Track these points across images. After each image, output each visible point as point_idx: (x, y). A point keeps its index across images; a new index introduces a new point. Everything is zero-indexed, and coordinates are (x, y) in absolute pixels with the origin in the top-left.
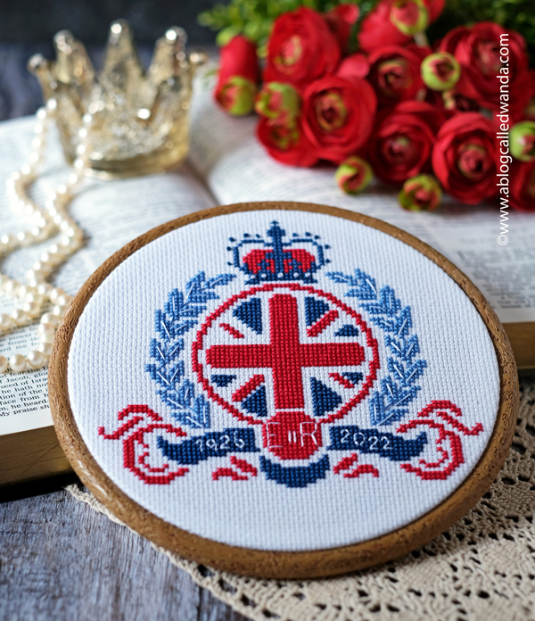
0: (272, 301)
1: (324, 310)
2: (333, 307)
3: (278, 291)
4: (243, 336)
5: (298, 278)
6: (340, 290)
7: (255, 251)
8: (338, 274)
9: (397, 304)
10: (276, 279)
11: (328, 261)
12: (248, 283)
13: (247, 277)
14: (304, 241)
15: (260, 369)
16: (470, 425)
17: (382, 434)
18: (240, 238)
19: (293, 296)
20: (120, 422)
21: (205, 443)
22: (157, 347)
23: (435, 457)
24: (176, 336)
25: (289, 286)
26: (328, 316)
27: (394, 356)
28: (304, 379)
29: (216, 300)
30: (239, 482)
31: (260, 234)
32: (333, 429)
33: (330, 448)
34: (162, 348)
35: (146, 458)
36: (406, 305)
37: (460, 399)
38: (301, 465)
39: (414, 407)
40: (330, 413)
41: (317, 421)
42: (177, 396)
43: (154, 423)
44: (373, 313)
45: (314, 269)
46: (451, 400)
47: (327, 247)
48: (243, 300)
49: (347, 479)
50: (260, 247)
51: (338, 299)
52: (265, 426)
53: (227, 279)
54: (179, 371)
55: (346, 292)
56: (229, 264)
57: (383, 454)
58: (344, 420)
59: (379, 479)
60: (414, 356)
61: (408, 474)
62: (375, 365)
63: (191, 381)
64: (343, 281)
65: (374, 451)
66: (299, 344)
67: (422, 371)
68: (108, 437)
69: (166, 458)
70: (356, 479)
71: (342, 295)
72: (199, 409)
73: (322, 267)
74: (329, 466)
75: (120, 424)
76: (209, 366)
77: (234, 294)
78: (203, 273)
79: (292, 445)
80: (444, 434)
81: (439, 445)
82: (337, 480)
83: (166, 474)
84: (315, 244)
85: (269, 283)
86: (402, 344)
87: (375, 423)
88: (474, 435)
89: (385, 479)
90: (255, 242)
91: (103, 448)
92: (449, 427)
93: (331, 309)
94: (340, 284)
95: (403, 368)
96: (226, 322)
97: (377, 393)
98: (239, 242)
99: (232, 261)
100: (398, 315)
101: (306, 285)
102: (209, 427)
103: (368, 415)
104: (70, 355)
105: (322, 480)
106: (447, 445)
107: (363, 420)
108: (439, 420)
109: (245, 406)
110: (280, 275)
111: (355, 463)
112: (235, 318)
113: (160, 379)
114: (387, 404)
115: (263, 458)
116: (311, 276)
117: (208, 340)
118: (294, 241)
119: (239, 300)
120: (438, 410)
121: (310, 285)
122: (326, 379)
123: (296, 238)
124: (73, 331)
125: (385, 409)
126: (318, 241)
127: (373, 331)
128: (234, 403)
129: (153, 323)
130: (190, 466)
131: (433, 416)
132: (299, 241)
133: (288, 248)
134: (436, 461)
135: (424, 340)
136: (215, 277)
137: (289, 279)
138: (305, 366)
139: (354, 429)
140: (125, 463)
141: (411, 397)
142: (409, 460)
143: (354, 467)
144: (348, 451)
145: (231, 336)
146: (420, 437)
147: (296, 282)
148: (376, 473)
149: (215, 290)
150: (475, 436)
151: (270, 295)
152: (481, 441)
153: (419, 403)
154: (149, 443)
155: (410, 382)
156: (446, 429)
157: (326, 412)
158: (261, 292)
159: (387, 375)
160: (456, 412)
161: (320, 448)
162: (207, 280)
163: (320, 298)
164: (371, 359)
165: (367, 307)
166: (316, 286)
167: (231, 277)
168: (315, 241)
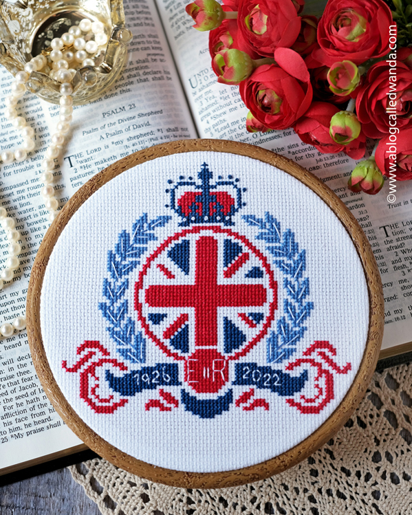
0: (198, 243)
1: (238, 253)
2: (245, 249)
3: (204, 233)
4: (174, 277)
5: (220, 221)
6: (251, 232)
7: (188, 193)
8: (251, 216)
9: (295, 247)
10: (203, 222)
11: (244, 204)
12: (181, 225)
13: (180, 220)
14: (226, 183)
15: (186, 308)
16: (341, 364)
17: (274, 371)
18: (176, 180)
19: (215, 238)
20: (78, 356)
21: (141, 377)
22: (108, 287)
23: (312, 394)
24: (123, 276)
25: (212, 228)
26: (241, 257)
27: (289, 297)
28: (218, 319)
29: (155, 242)
30: (165, 412)
31: (193, 176)
32: (237, 365)
33: (234, 383)
34: (112, 287)
35: (97, 389)
36: (302, 248)
37: (337, 340)
38: (211, 398)
39: (301, 347)
40: (237, 351)
41: (226, 358)
42: (122, 333)
43: (104, 357)
44: (276, 256)
45: (233, 211)
46: (330, 340)
47: (245, 190)
48: (176, 242)
49: (245, 411)
50: (192, 189)
52: (187, 362)
53: (164, 220)
54: (124, 310)
55: (257, 235)
56: (167, 206)
57: (274, 389)
58: (247, 357)
59: (269, 412)
60: (305, 298)
61: (291, 408)
62: (274, 306)
63: (132, 319)
64: (255, 224)
65: (267, 387)
66: (217, 285)
67: (309, 313)
68: (69, 370)
69: (111, 390)
70: (252, 411)
71: (253, 238)
72: (138, 345)
73: (239, 209)
74: (232, 400)
75: (78, 358)
76: (147, 305)
77: (169, 236)
78: (146, 215)
79: (206, 380)
80: (321, 372)
81: (316, 382)
82: (237, 412)
83: (111, 404)
84: (236, 186)
85: (197, 225)
86: (296, 287)
87: (270, 361)
88: (343, 373)
89: (273, 412)
90: (188, 184)
91: (65, 380)
92: (325, 366)
93: (243, 251)
94: (253, 227)
95: (295, 309)
96: (162, 263)
97: (273, 332)
98: (175, 184)
99: (169, 204)
100: (296, 258)
101: (225, 228)
102: (144, 362)
103: (265, 354)
104: (42, 291)
105: (226, 412)
106: (322, 382)
107: (261, 358)
108: (319, 359)
109: (172, 343)
110: (206, 218)
111: (252, 397)
112: (169, 258)
113: (109, 317)
114: (280, 344)
115: (183, 391)
116: (230, 219)
117: (147, 280)
118: (219, 184)
119: (173, 241)
120: (319, 350)
121: (229, 227)
122: (236, 318)
123: (221, 180)
124: (45, 268)
125: (278, 348)
126: (238, 183)
127: (275, 273)
128: (164, 340)
129: (106, 263)
130: (129, 398)
131: (314, 356)
132: (223, 183)
133: (214, 190)
134: (313, 397)
135: (313, 283)
136: (155, 218)
137: (213, 222)
138: (220, 306)
139: (253, 366)
140: (81, 394)
141: (299, 338)
142: (293, 395)
143: (251, 401)
144: (248, 386)
145: (165, 276)
146: (303, 375)
147: (218, 224)
148: (267, 406)
149: (155, 232)
150: (345, 375)
151: (197, 237)
152: (349, 379)
153: (304, 343)
154: (100, 376)
155: (299, 323)
156: (323, 368)
157: (233, 350)
158: (191, 235)
159: (282, 315)
160: (332, 352)
161: (226, 383)
162: (149, 222)
163: (236, 241)
164: (272, 301)
165: (272, 250)
166: (234, 229)
167: (167, 219)
168: (235, 183)
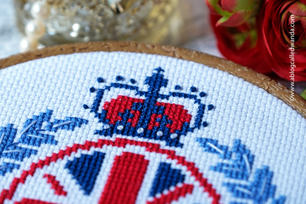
0: (118, 159)
1: (177, 182)
2: (190, 179)
3: (130, 148)
4: (65, 194)
5: (161, 138)
6: (205, 162)
7: (123, 97)
8: (212, 141)
9: (271, 190)
10: (134, 134)
11: (206, 124)
13: (100, 126)
14: (186, 96)
18: (111, 79)
19: (146, 158)
25: (147, 145)
26: (180, 189)
31: (136, 79)
36: (282, 194)
47: (211, 107)
48: (85, 152)
50: (132, 94)
51: (200, 171)
53: (77, 123)
55: (214, 164)
56: (86, 107)
64: (215, 151)
71: (207, 168)
73: (196, 130)
77: (76, 143)
78: (51, 112)
84: (199, 101)
85: (124, 137)
90: (127, 87)
93: (187, 182)
94: (210, 155)
96: (53, 174)
98: (108, 84)
101: (167, 148)
110: (141, 131)
116: (178, 138)
117: (22, 191)
118: (174, 94)
119: (79, 150)
121: (172, 148)
123: (177, 91)
126: (203, 99)
132: (180, 95)
133: (165, 101)
136: (63, 119)
137: (150, 138)
147: (157, 142)
151: (119, 151)
158: (110, 147)
163: (178, 167)
165: (232, 188)
166: (179, 151)
167: (81, 122)
168: (199, 98)
